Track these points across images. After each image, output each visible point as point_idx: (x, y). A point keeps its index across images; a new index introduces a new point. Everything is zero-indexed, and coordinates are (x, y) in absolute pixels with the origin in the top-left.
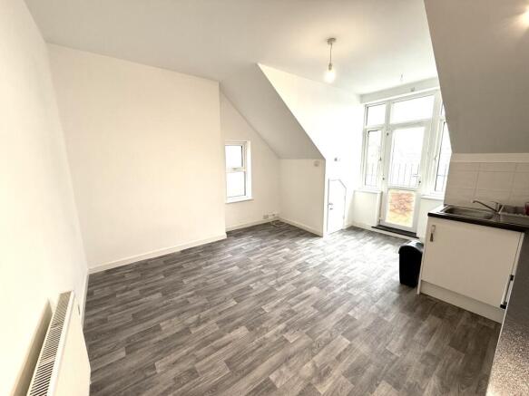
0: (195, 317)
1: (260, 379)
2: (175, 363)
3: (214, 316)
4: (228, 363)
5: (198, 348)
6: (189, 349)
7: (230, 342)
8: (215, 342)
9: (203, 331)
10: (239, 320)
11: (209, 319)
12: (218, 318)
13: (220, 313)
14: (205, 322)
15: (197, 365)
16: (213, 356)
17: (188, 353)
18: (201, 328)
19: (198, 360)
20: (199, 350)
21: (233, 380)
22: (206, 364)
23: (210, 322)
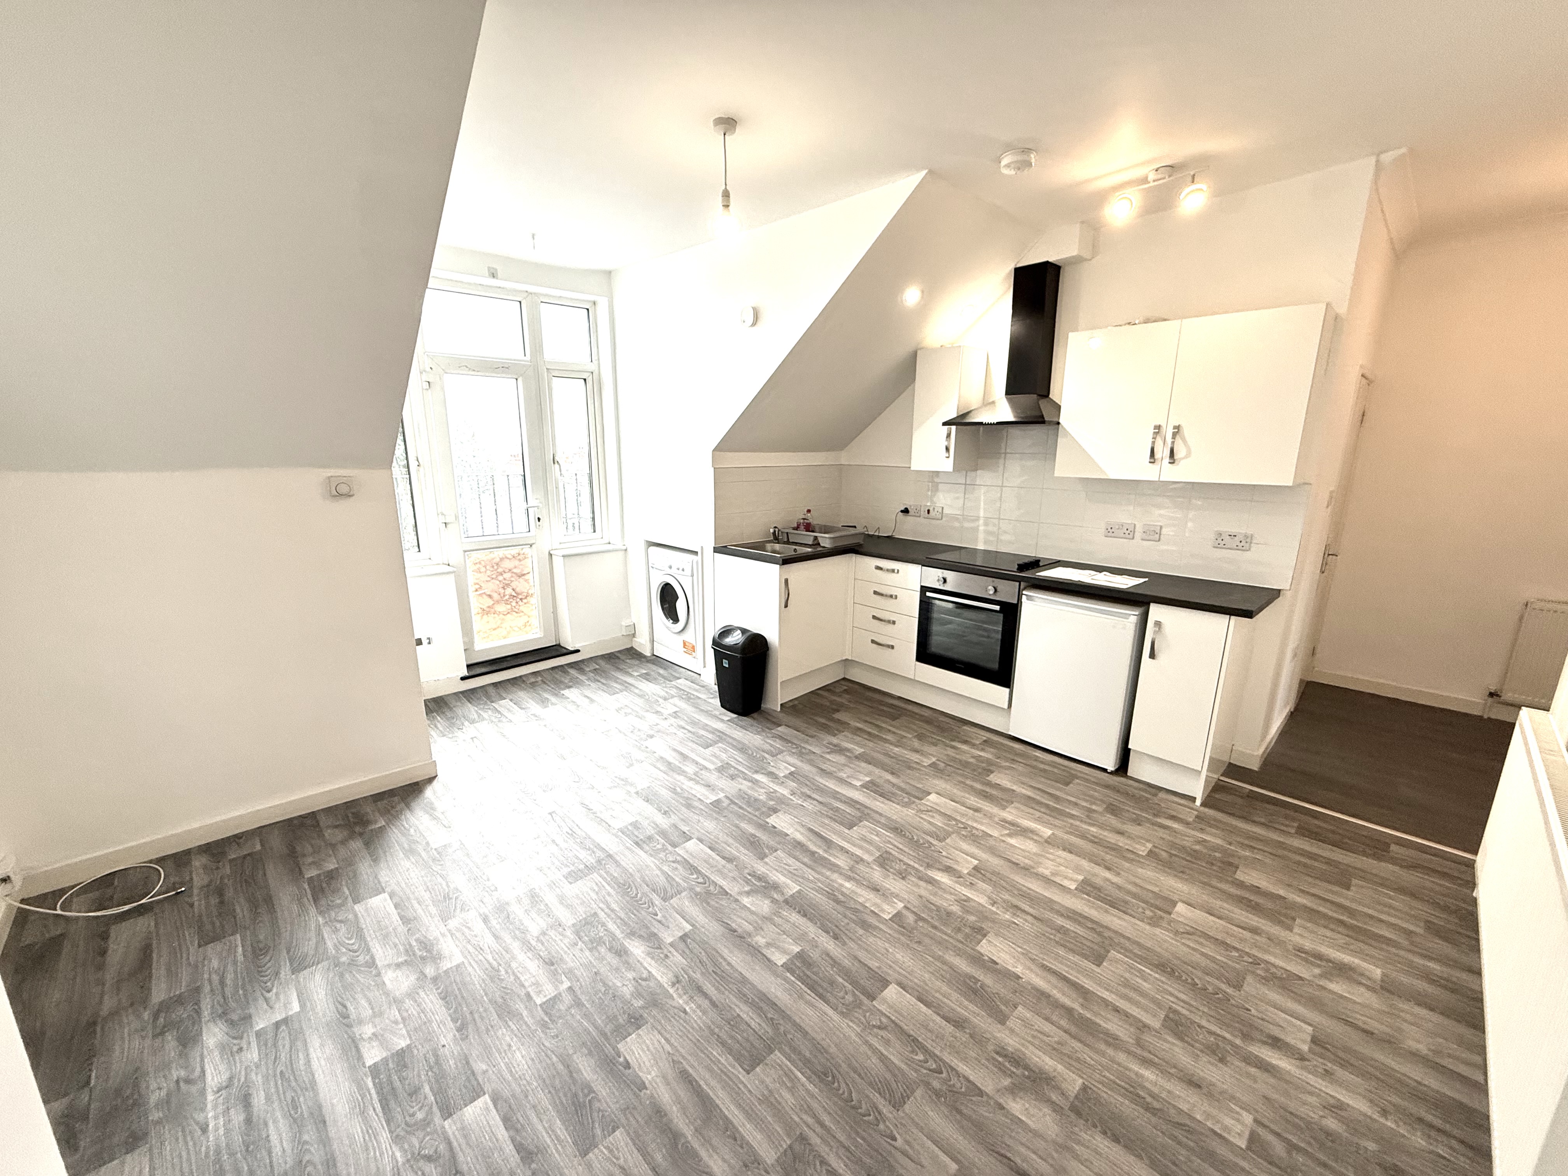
0: (1017, 1107)
1: (1089, 901)
2: (1194, 1083)
3: (978, 1039)
4: (1099, 960)
5: (1113, 1041)
6: (1135, 1067)
7: (1044, 967)
8: (1067, 1002)
9: (1056, 1051)
10: (963, 965)
11: (1001, 1051)
12: (981, 1021)
13: (959, 1023)
14: (1017, 1060)
15: (1156, 1024)
16: (1106, 995)
17: (1146, 1062)
18: (1048, 1063)
19: (1143, 1027)
20: (1116, 1038)
21: (1122, 940)
22: (1137, 1004)
23: (1012, 1043)
